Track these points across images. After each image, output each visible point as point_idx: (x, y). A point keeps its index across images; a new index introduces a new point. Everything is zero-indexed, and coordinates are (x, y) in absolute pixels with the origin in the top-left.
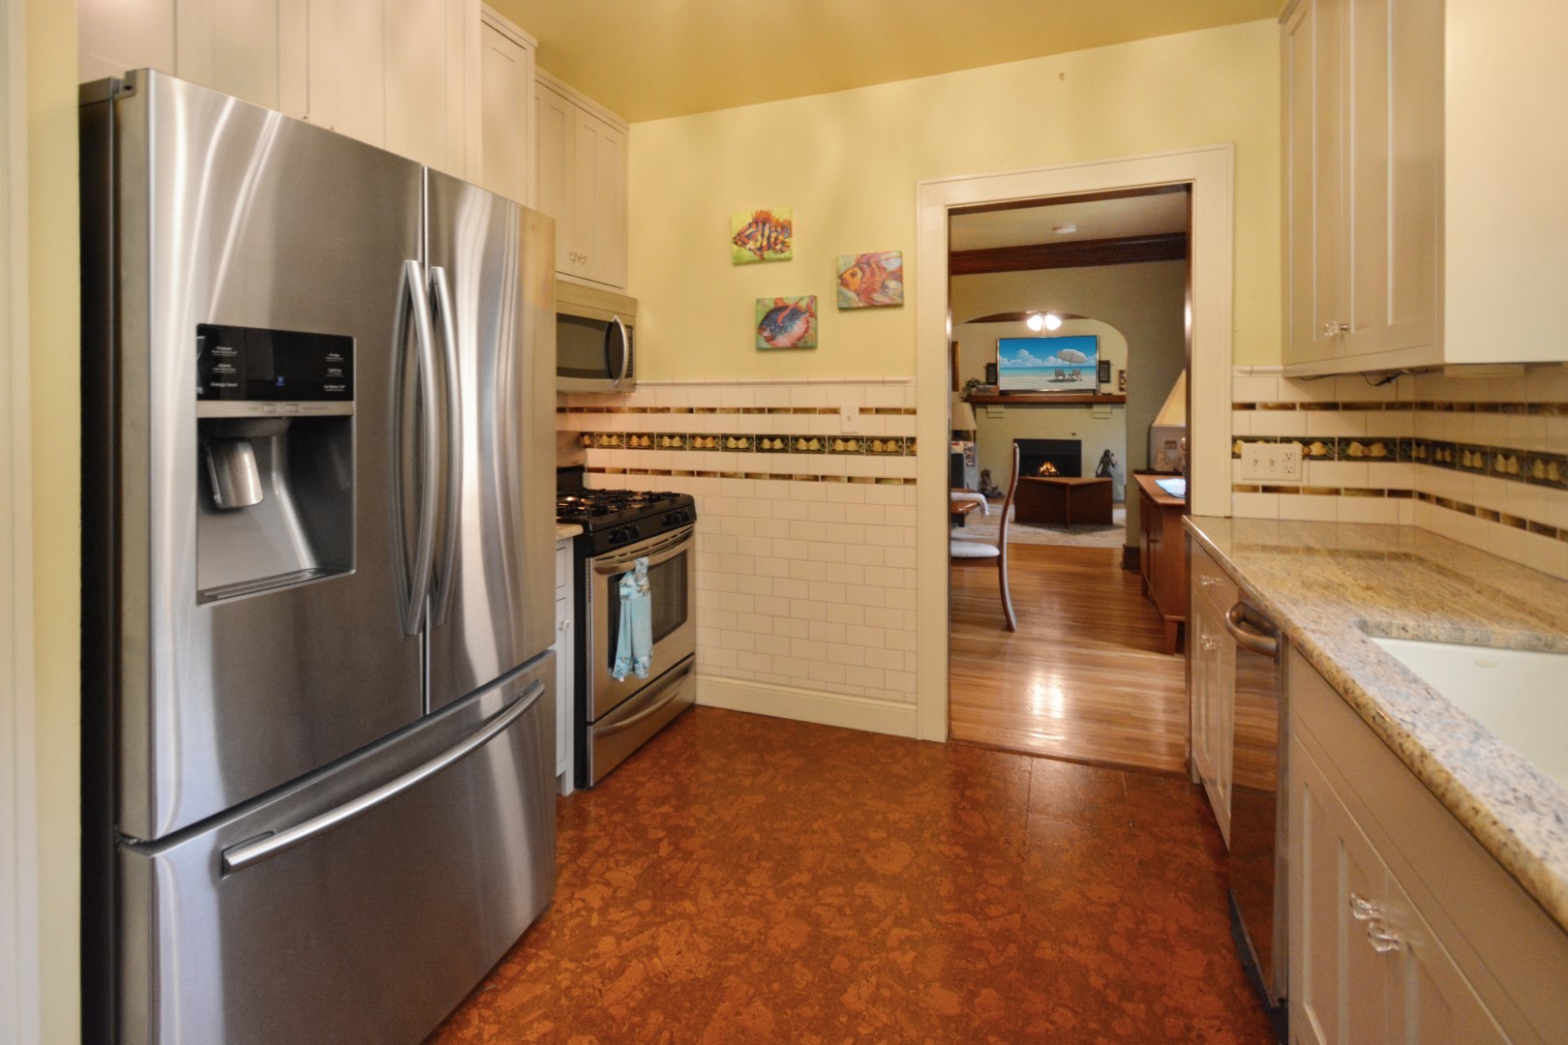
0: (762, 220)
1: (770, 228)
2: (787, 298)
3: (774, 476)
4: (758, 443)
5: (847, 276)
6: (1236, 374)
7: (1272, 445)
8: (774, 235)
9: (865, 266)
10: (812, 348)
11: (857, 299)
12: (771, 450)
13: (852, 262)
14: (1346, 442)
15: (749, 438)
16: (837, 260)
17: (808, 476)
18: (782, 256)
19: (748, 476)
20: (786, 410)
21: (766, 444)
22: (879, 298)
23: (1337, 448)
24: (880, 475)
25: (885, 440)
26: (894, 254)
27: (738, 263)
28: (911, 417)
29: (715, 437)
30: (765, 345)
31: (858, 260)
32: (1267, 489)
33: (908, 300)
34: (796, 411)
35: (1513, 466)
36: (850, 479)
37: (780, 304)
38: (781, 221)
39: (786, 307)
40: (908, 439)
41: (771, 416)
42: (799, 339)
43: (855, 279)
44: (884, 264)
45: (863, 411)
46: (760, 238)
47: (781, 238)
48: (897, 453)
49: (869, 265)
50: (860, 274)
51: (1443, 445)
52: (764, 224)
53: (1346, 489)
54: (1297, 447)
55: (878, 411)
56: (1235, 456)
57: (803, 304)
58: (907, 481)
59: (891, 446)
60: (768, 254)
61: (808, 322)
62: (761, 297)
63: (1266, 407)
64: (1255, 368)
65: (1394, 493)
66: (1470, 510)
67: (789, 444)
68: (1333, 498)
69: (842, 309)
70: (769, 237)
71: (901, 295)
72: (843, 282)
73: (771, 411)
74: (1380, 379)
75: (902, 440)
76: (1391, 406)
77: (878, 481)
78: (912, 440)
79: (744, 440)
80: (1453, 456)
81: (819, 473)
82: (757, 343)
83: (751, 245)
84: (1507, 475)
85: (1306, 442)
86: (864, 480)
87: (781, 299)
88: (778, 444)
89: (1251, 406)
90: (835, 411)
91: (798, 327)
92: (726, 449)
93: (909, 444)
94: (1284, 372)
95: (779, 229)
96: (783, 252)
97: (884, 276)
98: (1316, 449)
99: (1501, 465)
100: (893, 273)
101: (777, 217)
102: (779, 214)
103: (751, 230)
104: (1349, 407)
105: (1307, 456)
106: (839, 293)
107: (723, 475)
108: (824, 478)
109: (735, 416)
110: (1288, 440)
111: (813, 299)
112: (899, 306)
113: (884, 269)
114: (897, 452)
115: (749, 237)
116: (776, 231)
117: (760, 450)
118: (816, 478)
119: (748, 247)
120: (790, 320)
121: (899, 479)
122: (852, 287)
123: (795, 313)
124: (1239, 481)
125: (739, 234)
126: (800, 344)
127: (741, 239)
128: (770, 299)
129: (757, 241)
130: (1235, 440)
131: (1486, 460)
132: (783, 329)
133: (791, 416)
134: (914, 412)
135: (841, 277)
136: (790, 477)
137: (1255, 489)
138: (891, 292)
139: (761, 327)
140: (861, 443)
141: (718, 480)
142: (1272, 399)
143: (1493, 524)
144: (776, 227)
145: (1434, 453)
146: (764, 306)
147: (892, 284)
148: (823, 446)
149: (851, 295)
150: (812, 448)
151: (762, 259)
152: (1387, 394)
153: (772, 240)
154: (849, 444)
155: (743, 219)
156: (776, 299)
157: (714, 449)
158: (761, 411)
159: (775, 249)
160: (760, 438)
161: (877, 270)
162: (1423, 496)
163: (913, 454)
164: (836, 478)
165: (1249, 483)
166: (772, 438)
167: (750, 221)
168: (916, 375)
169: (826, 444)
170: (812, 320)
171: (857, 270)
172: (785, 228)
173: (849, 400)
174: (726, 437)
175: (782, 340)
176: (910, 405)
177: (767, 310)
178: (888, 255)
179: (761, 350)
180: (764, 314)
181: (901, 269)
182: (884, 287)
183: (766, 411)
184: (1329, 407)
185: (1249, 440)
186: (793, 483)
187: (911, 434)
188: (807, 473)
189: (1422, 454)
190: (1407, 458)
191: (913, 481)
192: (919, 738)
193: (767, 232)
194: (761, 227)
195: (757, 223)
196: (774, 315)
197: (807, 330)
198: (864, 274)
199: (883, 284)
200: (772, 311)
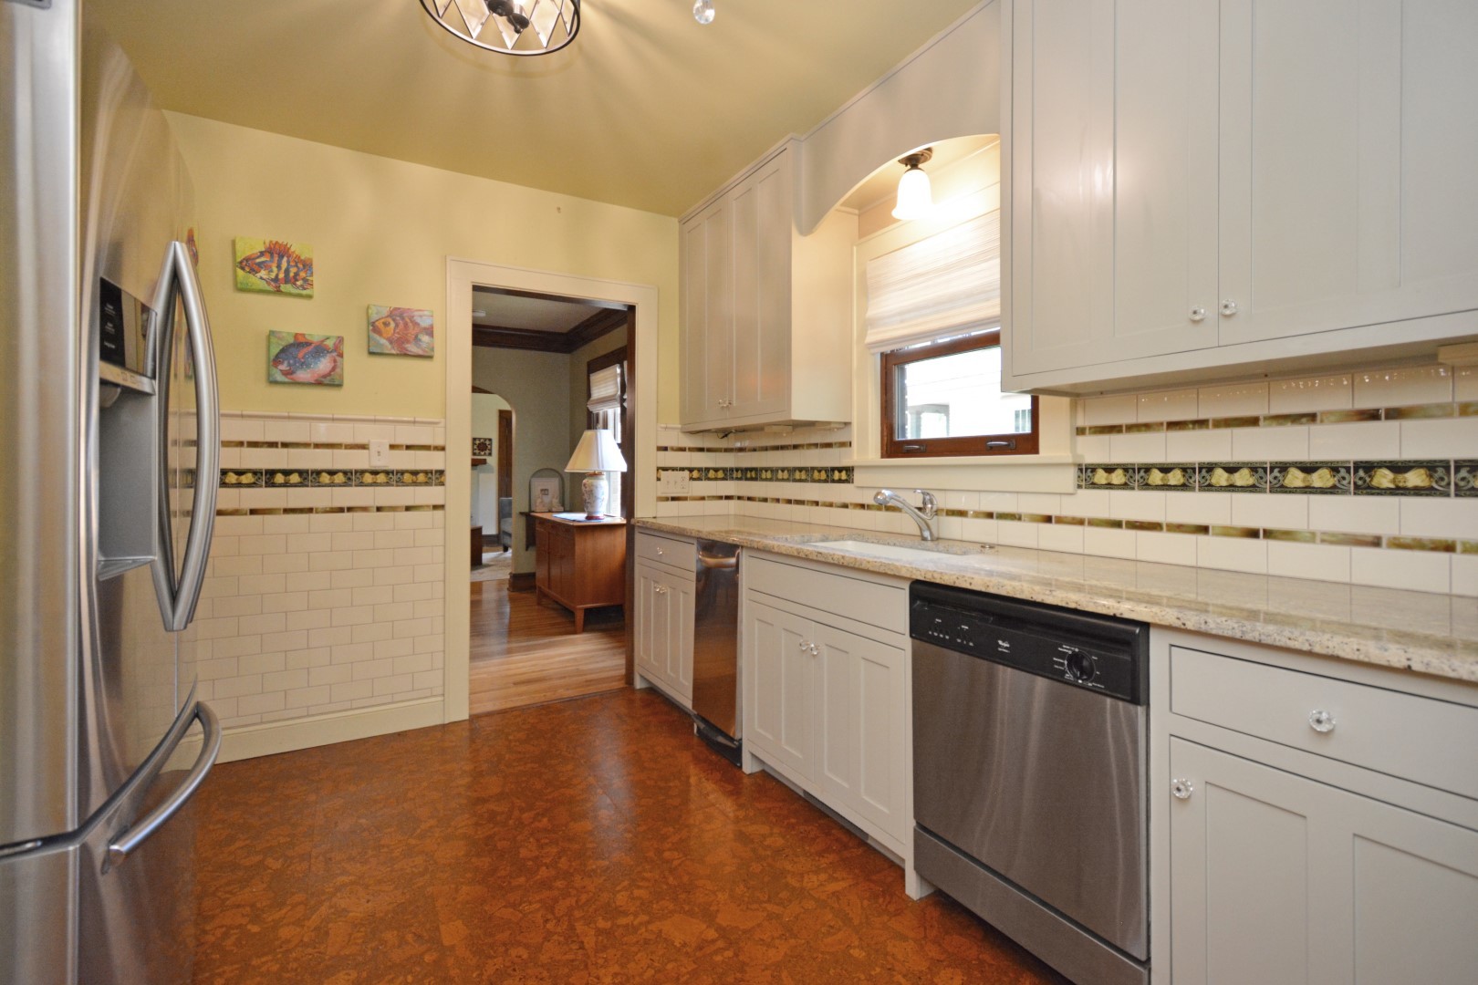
0: (278, 251)
1: (288, 262)
2: (310, 335)
3: (286, 511)
4: (268, 478)
5: (380, 324)
6: (659, 429)
7: (675, 472)
9: (398, 318)
10: (340, 386)
11: (390, 346)
12: (286, 485)
13: (385, 312)
14: (708, 470)
15: (256, 472)
16: (368, 308)
17: (332, 508)
18: (304, 292)
19: (253, 512)
20: (306, 445)
21: (280, 478)
22: (412, 348)
23: (704, 474)
24: (410, 503)
25: (415, 473)
26: (426, 313)
27: (242, 289)
28: (442, 453)
30: (280, 378)
31: (391, 312)
32: (674, 499)
33: (437, 354)
34: (318, 446)
35: (786, 475)
36: (379, 509)
37: (301, 340)
38: (303, 258)
39: (308, 344)
40: (437, 471)
41: (285, 450)
42: (325, 376)
43: (388, 328)
44: (418, 320)
45: (392, 447)
46: (275, 269)
47: (302, 274)
48: (427, 484)
49: (403, 319)
50: (393, 325)
51: (751, 469)
52: (281, 257)
53: (709, 497)
54: (687, 473)
55: (408, 447)
56: (659, 479)
57: (330, 343)
58: (436, 507)
59: (421, 477)
60: (285, 288)
61: (335, 361)
62: (276, 328)
63: (673, 449)
64: (669, 426)
65: (728, 498)
66: (765, 500)
67: (309, 477)
68: (702, 502)
69: (371, 353)
70: (287, 271)
71: (432, 349)
72: (374, 328)
73: (285, 445)
74: (723, 435)
75: (431, 472)
76: (727, 450)
77: (408, 508)
78: (441, 472)
79: (250, 475)
80: (756, 474)
81: (346, 504)
82: (269, 375)
83: (263, 273)
84: (783, 480)
85: (691, 470)
86: (393, 509)
87: (303, 335)
88: (295, 478)
89: (665, 449)
90: (363, 447)
91: (323, 365)
92: (224, 485)
93: (438, 476)
94: (682, 429)
95: (301, 266)
96: (305, 289)
97: (417, 330)
98: (695, 474)
99: (780, 475)
100: (425, 329)
101: (297, 253)
103: (262, 259)
104: (709, 450)
105: (691, 479)
106: (369, 340)
108: (350, 509)
109: (237, 450)
110: (682, 469)
111: (341, 340)
112: (430, 357)
113: (416, 324)
114: (427, 482)
115: (261, 265)
116: (296, 266)
117: (271, 485)
118: (341, 510)
119: (258, 275)
120: (314, 357)
121: (428, 506)
122: (384, 335)
123: (320, 350)
124: (660, 495)
125: (247, 259)
126: (326, 381)
127: (249, 265)
128: (288, 333)
129: (272, 271)
130: (658, 469)
131: (773, 474)
132: (304, 365)
133: (312, 451)
134: (443, 449)
135: (373, 324)
136: (310, 510)
137: (667, 499)
138: (424, 345)
139: (276, 361)
140: (391, 475)
142: (675, 444)
143: (777, 505)
144: (296, 262)
145: (746, 474)
146: (281, 338)
147: (425, 338)
148: (349, 479)
149: (383, 341)
150: (337, 481)
151: (278, 292)
152: (724, 444)
153: (292, 274)
154: (378, 476)
155: (252, 244)
156: (296, 334)
158: (273, 445)
159: (295, 284)
160: (272, 473)
161: (410, 324)
162: (739, 498)
163: (442, 484)
164: (365, 509)
165: (664, 495)
166: (287, 473)
167: (263, 249)
168: (445, 418)
169: (352, 477)
170: (338, 359)
171: (390, 320)
172: (307, 265)
173: (378, 438)
174: (224, 472)
175: (302, 375)
176: (440, 442)
178: (421, 313)
179: (273, 382)
180: (281, 347)
181: (431, 327)
182: (416, 339)
183: (280, 445)
184: (701, 450)
185: (665, 469)
186: (313, 516)
187: (440, 467)
188: (330, 506)
189: (739, 476)
190: (732, 479)
191: (442, 507)
192: (447, 722)
193: (284, 265)
194: (276, 258)
195: (272, 255)
196: (292, 350)
197: (334, 369)
198: (397, 325)
199: (416, 337)
200: (291, 345)
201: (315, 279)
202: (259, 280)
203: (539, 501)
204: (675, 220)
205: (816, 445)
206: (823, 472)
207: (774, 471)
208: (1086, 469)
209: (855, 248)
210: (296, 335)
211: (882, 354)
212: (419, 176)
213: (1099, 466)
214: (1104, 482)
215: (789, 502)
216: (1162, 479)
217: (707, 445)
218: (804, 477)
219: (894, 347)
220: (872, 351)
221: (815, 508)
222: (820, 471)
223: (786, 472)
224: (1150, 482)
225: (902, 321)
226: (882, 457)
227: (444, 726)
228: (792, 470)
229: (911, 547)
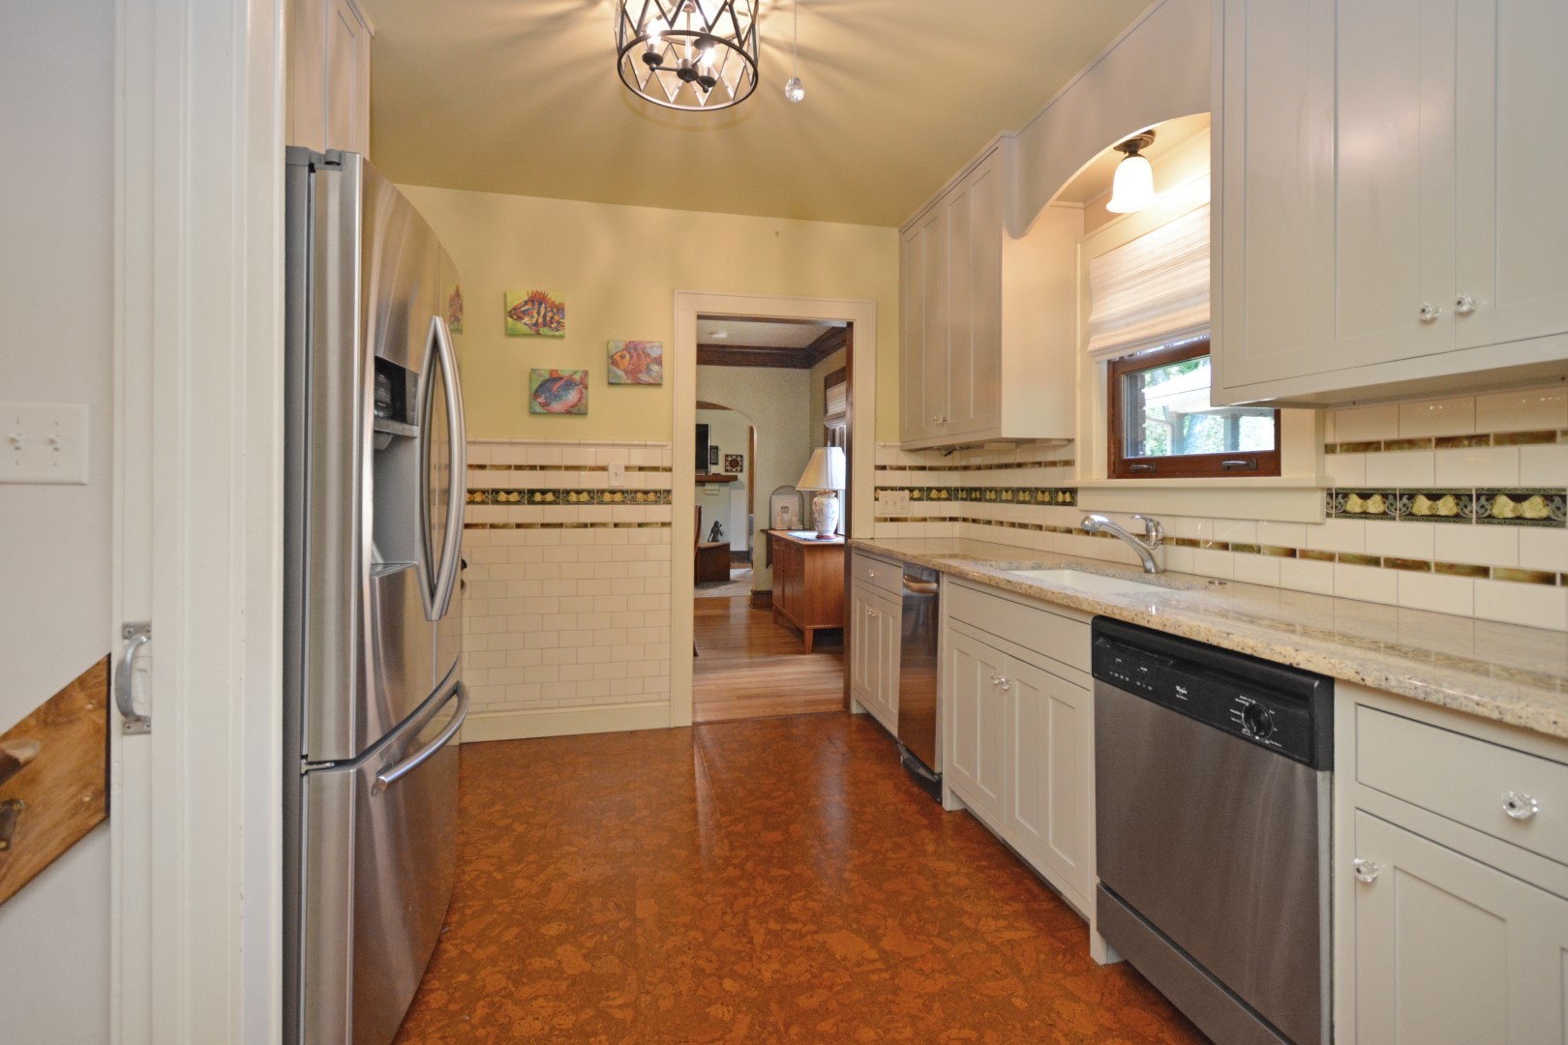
0: (537, 300)
1: (546, 308)
3: (544, 525)
4: (529, 496)
5: (617, 357)
6: (877, 447)
7: (894, 492)
8: (549, 315)
9: (632, 351)
10: (585, 414)
11: (625, 377)
12: (543, 503)
13: (622, 346)
14: (930, 489)
15: (520, 492)
16: (608, 343)
18: (557, 333)
19: (518, 526)
20: (558, 468)
21: (538, 497)
22: (644, 377)
23: (925, 494)
24: (641, 521)
25: (646, 492)
26: (656, 344)
27: (511, 334)
28: (669, 474)
29: (483, 492)
30: (539, 409)
31: (627, 346)
32: (892, 520)
33: (666, 382)
34: (568, 468)
35: (1009, 496)
36: (616, 525)
37: (555, 375)
38: (557, 303)
39: (561, 378)
40: (665, 491)
41: (542, 472)
42: (573, 407)
43: (624, 361)
44: (649, 351)
45: (627, 468)
46: (535, 315)
47: (556, 318)
48: (656, 502)
49: (635, 349)
50: (628, 357)
52: (540, 304)
53: (931, 518)
54: (907, 492)
55: (641, 469)
56: (876, 499)
57: (577, 377)
58: (663, 524)
59: (651, 496)
60: (543, 330)
61: (581, 393)
62: (536, 366)
63: (892, 468)
64: (887, 444)
65: (952, 519)
66: (989, 522)
67: (561, 496)
68: (923, 523)
69: (611, 384)
70: (545, 316)
71: (661, 378)
72: (613, 361)
73: (543, 468)
74: (945, 452)
75: (660, 492)
76: (950, 469)
77: (640, 525)
78: (669, 492)
79: (516, 494)
80: (981, 495)
81: (589, 521)
82: (531, 407)
83: (526, 320)
84: (1007, 501)
85: (911, 490)
86: (628, 525)
87: (556, 371)
88: (550, 497)
89: (884, 468)
90: (604, 469)
91: (572, 396)
92: (496, 502)
93: (665, 495)
94: (901, 447)
95: (555, 310)
96: (558, 331)
97: (648, 360)
98: (916, 494)
99: (1004, 496)
100: (655, 358)
101: (553, 299)
102: (554, 296)
103: (526, 307)
104: (932, 469)
105: (912, 499)
106: (609, 371)
107: (493, 526)
108: (593, 525)
109: (507, 472)
110: (902, 489)
111: (586, 373)
112: (659, 385)
113: (649, 355)
115: (525, 313)
116: (552, 311)
117: (532, 502)
118: (585, 526)
119: (523, 321)
120: (565, 390)
121: (657, 523)
122: (622, 367)
123: (570, 384)
124: (878, 515)
125: (515, 309)
126: (574, 410)
127: (516, 313)
128: (545, 370)
129: (532, 317)
130: (876, 489)
131: (997, 494)
132: (557, 397)
133: (563, 473)
134: (670, 470)
135: (612, 357)
136: (561, 525)
137: (885, 520)
138: (654, 374)
139: (536, 395)
140: (626, 495)
141: (487, 532)
142: (894, 463)
143: (1001, 528)
144: (552, 308)
145: (971, 494)
146: (539, 375)
147: (655, 368)
148: (592, 498)
149: (621, 373)
150: (582, 500)
151: (538, 334)
152: (948, 462)
153: (548, 319)
154: (615, 495)
155: (518, 297)
156: (551, 370)
157: (483, 502)
158: (533, 468)
159: (551, 327)
160: (532, 492)
161: (643, 355)
162: (965, 520)
163: (669, 503)
164: (604, 525)
165: (883, 516)
166: (544, 492)
167: (526, 298)
168: (672, 441)
169: (595, 496)
170: (584, 391)
171: (625, 353)
172: (560, 309)
173: (617, 459)
174: (496, 492)
175: (556, 406)
176: (667, 464)
177: (542, 379)
178: (652, 344)
179: (534, 413)
180: (540, 383)
181: (661, 357)
182: (648, 369)
183: (538, 468)
184: (923, 468)
185: (884, 489)
186: (564, 531)
187: (668, 487)
188: (577, 521)
189: (964, 496)
190: (957, 499)
191: (669, 524)
192: (672, 726)
193: (543, 311)
194: (536, 306)
195: (533, 302)
196: (548, 385)
197: (580, 400)
198: (631, 357)
199: (648, 367)
200: (547, 381)
201: (567, 321)
202: (521, 326)
203: (779, 518)
204: (896, 231)
205: (1039, 464)
206: (1047, 494)
207: (998, 491)
208: (1337, 494)
209: (1079, 245)
210: (551, 372)
211: (1109, 362)
212: (652, 218)
213: (1353, 490)
214: (1358, 510)
215: (1013, 525)
216: (1430, 508)
217: (928, 464)
218: (1027, 498)
219: (1125, 353)
220: (1097, 359)
221: (1038, 533)
222: (1043, 492)
223: (1010, 492)
224: (1415, 511)
225: (1128, 325)
226: (1109, 477)
227: (670, 729)
228: (1016, 491)
229: (1131, 580)
